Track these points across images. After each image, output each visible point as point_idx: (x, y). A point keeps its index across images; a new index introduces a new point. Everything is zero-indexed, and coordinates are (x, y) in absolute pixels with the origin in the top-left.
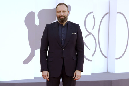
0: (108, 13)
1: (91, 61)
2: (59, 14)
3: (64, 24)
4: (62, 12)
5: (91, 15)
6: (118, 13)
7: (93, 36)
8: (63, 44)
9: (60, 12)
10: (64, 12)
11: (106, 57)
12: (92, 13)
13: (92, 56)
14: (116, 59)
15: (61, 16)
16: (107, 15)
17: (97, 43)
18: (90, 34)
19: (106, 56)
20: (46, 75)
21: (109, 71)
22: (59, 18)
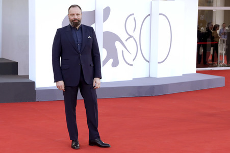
0: (149, 15)
1: (132, 65)
2: (72, 18)
3: (78, 27)
4: (75, 15)
5: (132, 17)
6: (160, 14)
7: (134, 39)
8: (79, 49)
9: (73, 15)
10: (77, 15)
11: (148, 62)
12: (133, 14)
13: (134, 60)
14: (159, 63)
15: (75, 19)
16: (149, 17)
17: (139, 46)
18: (131, 37)
19: (148, 60)
20: (61, 86)
21: (151, 76)
22: (72, 21)
